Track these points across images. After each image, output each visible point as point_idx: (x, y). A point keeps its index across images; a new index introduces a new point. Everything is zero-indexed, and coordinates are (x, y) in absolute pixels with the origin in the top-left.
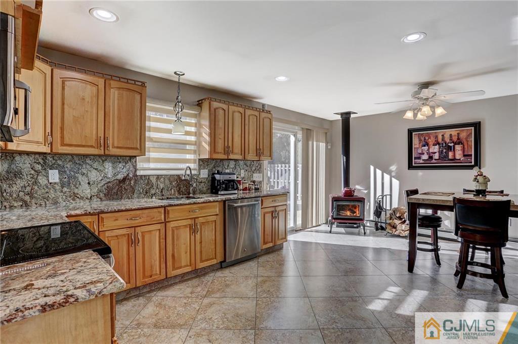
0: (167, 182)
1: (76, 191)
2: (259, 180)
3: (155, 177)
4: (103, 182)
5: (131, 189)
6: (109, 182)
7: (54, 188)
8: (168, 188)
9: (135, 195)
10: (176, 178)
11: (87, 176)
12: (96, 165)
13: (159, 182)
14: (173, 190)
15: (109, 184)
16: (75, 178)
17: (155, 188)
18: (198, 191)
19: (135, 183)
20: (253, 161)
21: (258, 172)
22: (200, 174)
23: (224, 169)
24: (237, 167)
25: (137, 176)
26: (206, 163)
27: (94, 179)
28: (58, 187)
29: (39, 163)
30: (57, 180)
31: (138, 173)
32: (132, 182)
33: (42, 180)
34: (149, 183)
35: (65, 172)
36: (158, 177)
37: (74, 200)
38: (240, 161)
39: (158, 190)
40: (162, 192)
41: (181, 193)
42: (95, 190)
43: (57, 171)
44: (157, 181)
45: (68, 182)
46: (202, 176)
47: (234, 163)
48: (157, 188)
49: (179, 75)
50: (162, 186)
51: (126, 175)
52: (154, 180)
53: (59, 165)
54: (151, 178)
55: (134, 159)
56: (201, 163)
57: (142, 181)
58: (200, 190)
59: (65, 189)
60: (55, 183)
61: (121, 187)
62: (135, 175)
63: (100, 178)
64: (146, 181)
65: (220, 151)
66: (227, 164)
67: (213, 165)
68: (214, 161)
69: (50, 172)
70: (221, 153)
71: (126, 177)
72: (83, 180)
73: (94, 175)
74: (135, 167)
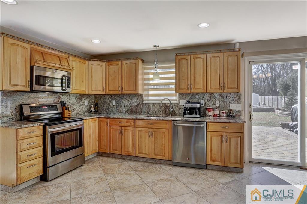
0: (159, 107)
1: (121, 109)
2: (238, 109)
3: (152, 104)
4: (130, 106)
5: (141, 110)
6: (132, 106)
7: (114, 107)
8: (159, 110)
9: (142, 113)
10: (164, 105)
11: (124, 103)
12: (127, 98)
13: (154, 107)
14: (162, 112)
15: (132, 107)
16: (121, 104)
17: (152, 110)
18: (178, 114)
19: (142, 107)
20: (230, 93)
21: (236, 102)
22: (179, 103)
23: (200, 100)
24: (212, 98)
25: (143, 103)
26: (184, 96)
27: (126, 105)
28: (115, 107)
29: (110, 98)
30: (115, 105)
31: (144, 102)
32: (141, 106)
33: (111, 105)
34: (149, 107)
35: (117, 101)
36: (154, 104)
37: (120, 113)
38: (215, 94)
39: (153, 111)
40: (155, 112)
41: (167, 114)
42: (127, 109)
43: (115, 101)
44: (153, 106)
45: (118, 105)
46: (181, 104)
47: (209, 95)
48: (153, 110)
49: (156, 47)
50: (155, 109)
51: (138, 103)
52: (151, 106)
53: (115, 98)
54: (150, 105)
55: (142, 95)
56: (181, 96)
57: (146, 106)
58: (179, 113)
59: (117, 108)
60: (115, 106)
61: (136, 108)
62: (142, 103)
63: (129, 104)
64: (148, 106)
65: (183, 88)
66: (202, 96)
67: (189, 97)
68: (191, 95)
69: (113, 101)
70: (184, 89)
71: (139, 104)
72: (123, 105)
73: (126, 103)
74: (142, 99)
